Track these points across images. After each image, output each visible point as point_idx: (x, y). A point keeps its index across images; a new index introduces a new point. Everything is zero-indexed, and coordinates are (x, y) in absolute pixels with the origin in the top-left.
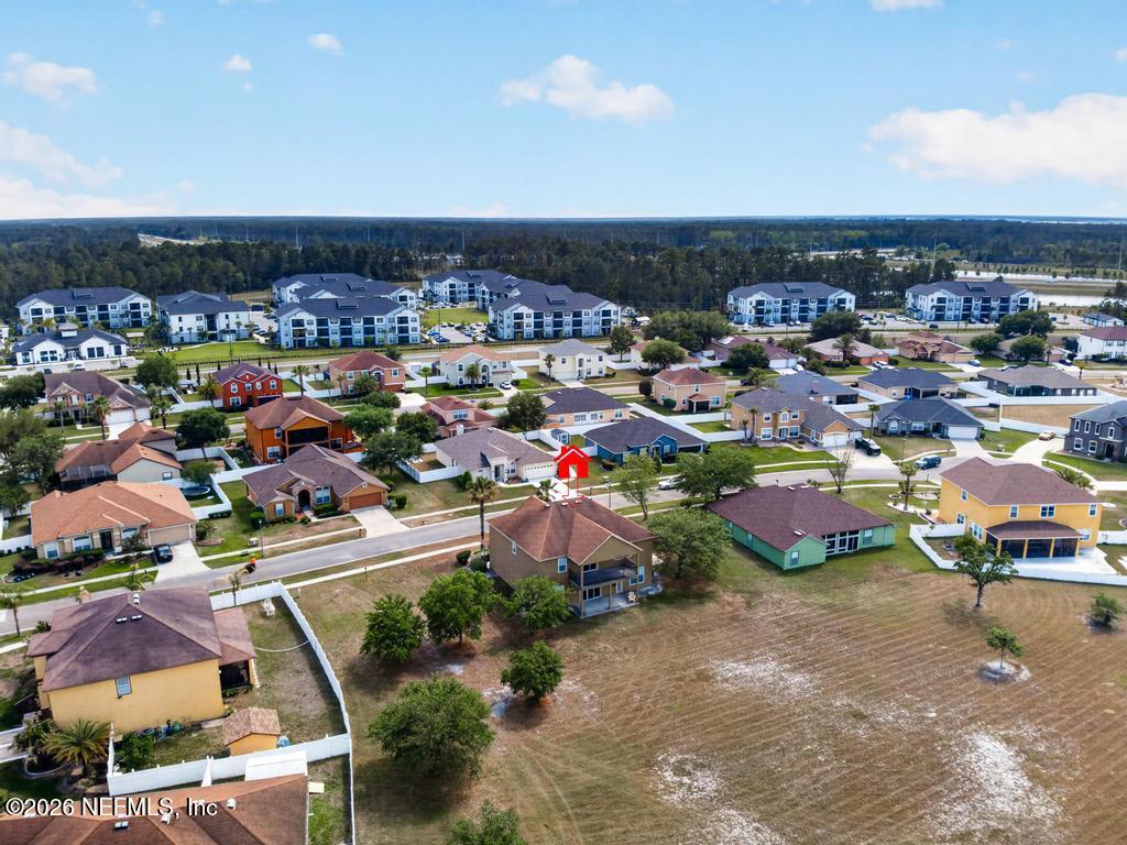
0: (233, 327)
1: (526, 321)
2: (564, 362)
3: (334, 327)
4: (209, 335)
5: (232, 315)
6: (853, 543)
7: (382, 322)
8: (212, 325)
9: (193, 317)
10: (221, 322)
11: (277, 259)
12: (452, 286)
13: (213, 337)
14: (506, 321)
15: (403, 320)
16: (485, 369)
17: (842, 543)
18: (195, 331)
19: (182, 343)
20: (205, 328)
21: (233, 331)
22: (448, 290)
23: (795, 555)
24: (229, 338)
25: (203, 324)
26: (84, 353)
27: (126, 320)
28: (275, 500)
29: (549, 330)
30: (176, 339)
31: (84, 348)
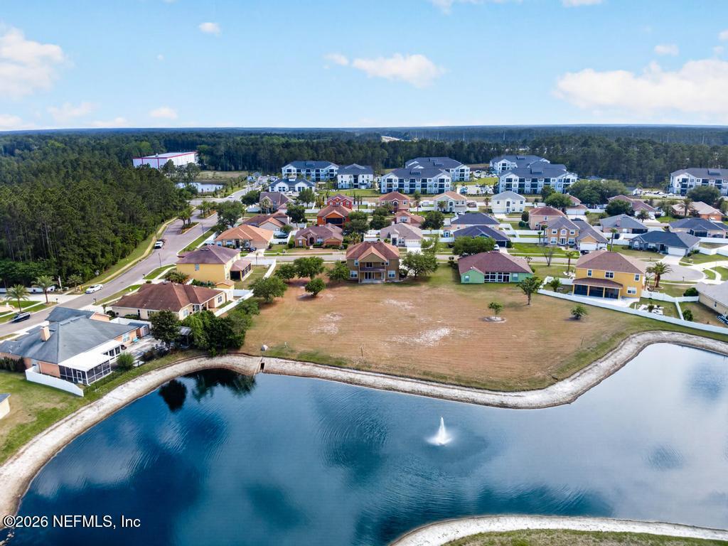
0: (365, 182)
1: (513, 183)
2: (498, 203)
3: (407, 183)
4: (355, 184)
5: (366, 176)
6: (506, 279)
7: (432, 181)
8: (356, 181)
9: (348, 176)
10: (360, 179)
11: (421, 149)
12: (504, 165)
13: (356, 186)
14: (501, 183)
15: (442, 180)
16: (451, 204)
17: (500, 277)
18: (348, 183)
19: (342, 188)
20: (353, 181)
21: (366, 184)
22: (501, 167)
23: (467, 277)
24: (363, 187)
25: (352, 179)
26: (297, 189)
27: (327, 177)
28: (299, 239)
29: (528, 189)
30: (339, 187)
31: (297, 186)
